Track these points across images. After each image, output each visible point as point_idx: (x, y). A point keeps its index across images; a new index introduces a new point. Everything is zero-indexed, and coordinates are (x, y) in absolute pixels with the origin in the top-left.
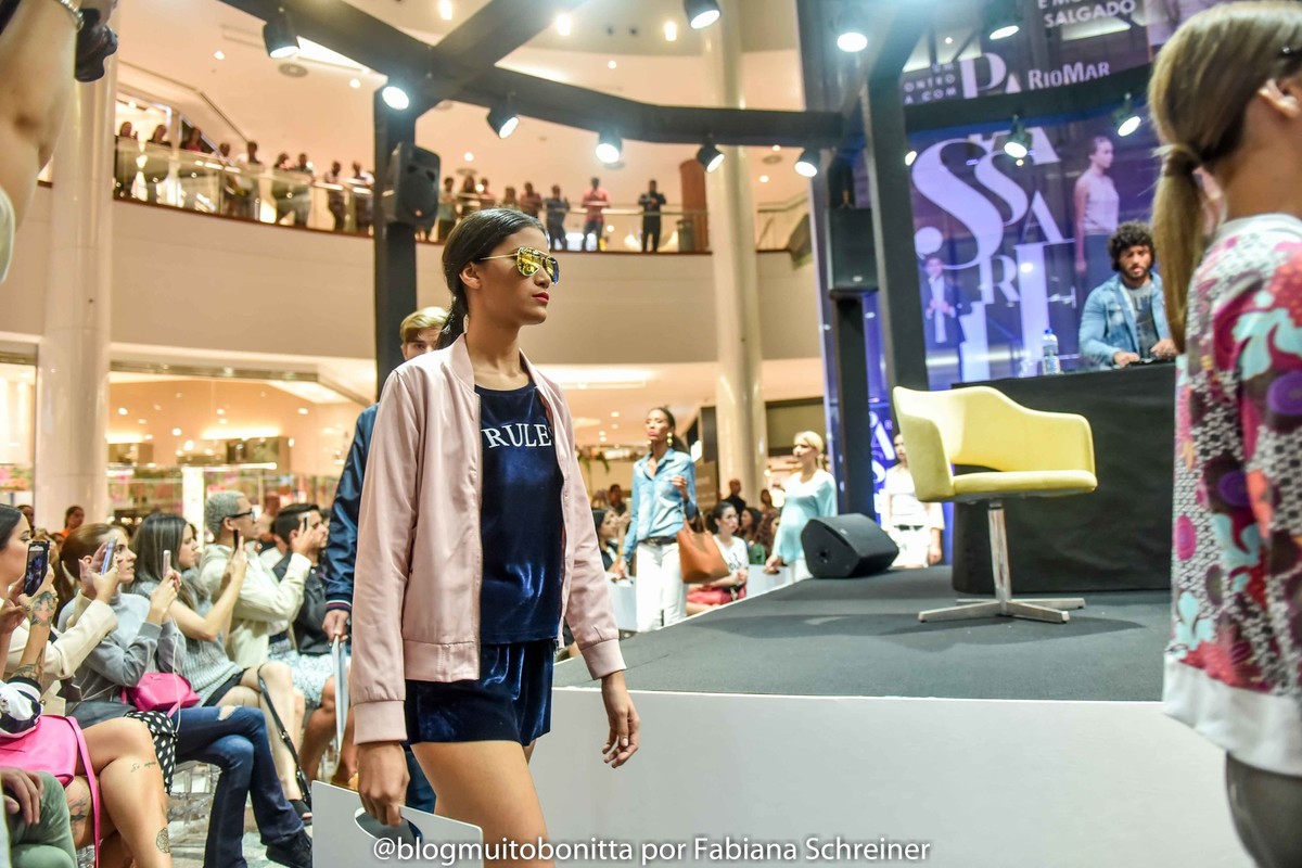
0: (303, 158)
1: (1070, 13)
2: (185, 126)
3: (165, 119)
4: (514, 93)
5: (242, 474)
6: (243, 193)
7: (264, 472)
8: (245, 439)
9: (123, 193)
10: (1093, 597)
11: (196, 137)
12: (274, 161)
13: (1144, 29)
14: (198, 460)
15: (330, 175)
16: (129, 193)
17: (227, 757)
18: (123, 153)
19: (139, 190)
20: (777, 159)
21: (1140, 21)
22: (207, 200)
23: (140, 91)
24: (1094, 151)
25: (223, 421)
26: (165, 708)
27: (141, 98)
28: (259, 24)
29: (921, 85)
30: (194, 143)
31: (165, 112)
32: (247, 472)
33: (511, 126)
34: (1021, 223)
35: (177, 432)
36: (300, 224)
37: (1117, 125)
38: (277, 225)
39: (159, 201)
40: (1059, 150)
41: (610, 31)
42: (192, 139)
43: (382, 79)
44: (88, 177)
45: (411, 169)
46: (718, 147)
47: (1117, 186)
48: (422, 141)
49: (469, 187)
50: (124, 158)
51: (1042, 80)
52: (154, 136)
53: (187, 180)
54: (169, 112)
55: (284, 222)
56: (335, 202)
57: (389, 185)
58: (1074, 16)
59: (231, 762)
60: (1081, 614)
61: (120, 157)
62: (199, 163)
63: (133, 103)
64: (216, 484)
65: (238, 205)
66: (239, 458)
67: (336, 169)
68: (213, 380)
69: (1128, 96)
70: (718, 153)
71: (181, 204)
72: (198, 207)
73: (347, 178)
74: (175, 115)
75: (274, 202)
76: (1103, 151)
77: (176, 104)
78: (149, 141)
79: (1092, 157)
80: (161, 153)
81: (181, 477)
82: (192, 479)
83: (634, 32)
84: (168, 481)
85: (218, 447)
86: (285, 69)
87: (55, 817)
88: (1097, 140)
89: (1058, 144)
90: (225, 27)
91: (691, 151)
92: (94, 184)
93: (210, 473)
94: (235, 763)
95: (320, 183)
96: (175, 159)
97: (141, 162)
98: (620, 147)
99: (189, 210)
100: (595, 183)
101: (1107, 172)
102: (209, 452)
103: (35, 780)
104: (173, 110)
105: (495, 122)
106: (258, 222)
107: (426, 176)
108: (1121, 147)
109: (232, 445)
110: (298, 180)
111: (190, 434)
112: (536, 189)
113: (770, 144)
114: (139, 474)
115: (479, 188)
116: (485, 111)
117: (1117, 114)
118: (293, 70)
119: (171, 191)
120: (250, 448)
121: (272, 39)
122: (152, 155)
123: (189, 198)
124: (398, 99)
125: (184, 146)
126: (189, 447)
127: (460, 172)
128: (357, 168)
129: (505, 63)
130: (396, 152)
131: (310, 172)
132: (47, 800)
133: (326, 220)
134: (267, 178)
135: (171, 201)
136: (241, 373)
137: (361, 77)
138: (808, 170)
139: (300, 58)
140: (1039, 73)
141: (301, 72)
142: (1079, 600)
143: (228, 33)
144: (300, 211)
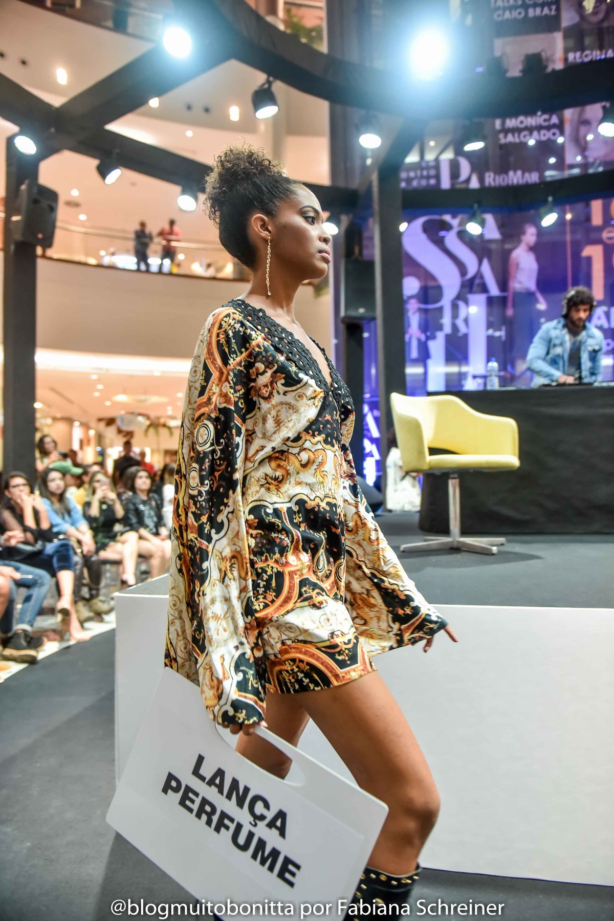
1: (516, 135)
10: (511, 537)
34: (472, 280)
51: (494, 180)
58: (519, 137)
60: (503, 549)
89: (501, 226)
100: (172, 222)
140: (492, 175)
142: (502, 540)
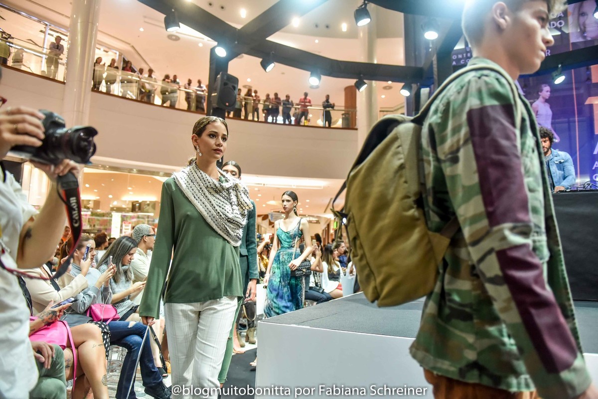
0: (175, 77)
2: (124, 60)
3: (116, 57)
4: (273, 52)
5: (138, 217)
6: (148, 91)
7: (148, 217)
8: (140, 201)
9: (96, 88)
11: (129, 65)
12: (163, 78)
13: (568, 35)
14: (119, 210)
15: (187, 85)
16: (98, 88)
17: (131, 345)
18: (97, 71)
19: (103, 88)
20: (390, 88)
21: (566, 31)
22: (132, 93)
23: (106, 44)
24: (541, 91)
25: (131, 193)
26: (105, 320)
27: (106, 47)
28: (163, 16)
29: (460, 56)
30: (128, 68)
31: (116, 53)
32: (140, 216)
33: (271, 67)
35: (110, 196)
36: (172, 107)
37: (554, 79)
38: (162, 106)
39: (111, 93)
40: (524, 89)
41: (317, 26)
42: (127, 66)
43: (216, 43)
44: (81, 81)
45: (225, 84)
46: (365, 81)
47: (551, 108)
48: (231, 72)
49: (249, 94)
50: (97, 73)
52: (111, 64)
53: (124, 84)
54: (118, 53)
55: (165, 105)
56: (188, 97)
57: (215, 91)
59: (133, 347)
61: (95, 72)
62: (130, 77)
63: (102, 49)
64: (127, 221)
65: (145, 97)
66: (137, 210)
67: (190, 82)
68: (129, 174)
69: (560, 66)
70: (365, 83)
71: (120, 95)
72: (128, 96)
73: (194, 87)
74: (120, 55)
75: (161, 96)
76: (546, 91)
77: (121, 50)
78: (109, 66)
79: (540, 93)
80: (113, 72)
81: (111, 217)
82: (116, 217)
83: (327, 27)
84: (105, 218)
85: (128, 204)
86: (170, 37)
87: (59, 365)
88: (543, 86)
90: (145, 17)
91: (352, 82)
92: (84, 84)
93: (125, 216)
94: (134, 348)
95: (182, 88)
96: (120, 75)
97: (105, 75)
98: (320, 79)
99: (124, 97)
100: (306, 95)
101: (547, 101)
102: (124, 206)
103: (51, 348)
104: (119, 52)
105: (264, 65)
106: (153, 104)
107: (231, 87)
108: (554, 89)
109: (134, 203)
110: (173, 87)
111: (116, 197)
112: (279, 96)
113: (387, 81)
114: (93, 214)
115: (253, 94)
116: (260, 60)
117: (554, 74)
118: (174, 38)
119: (116, 89)
120: (142, 206)
121: (168, 23)
122: (109, 72)
123: (125, 92)
124: (221, 52)
125: (124, 69)
126: (115, 204)
127: (245, 87)
128: (199, 82)
129: (271, 38)
130: (219, 76)
131: (178, 83)
132: (56, 357)
133: (183, 105)
134: (159, 85)
135: (116, 93)
136: (141, 171)
137: (205, 42)
138: (406, 93)
139: (177, 32)
141: (177, 39)
143: (146, 20)
144: (173, 100)
